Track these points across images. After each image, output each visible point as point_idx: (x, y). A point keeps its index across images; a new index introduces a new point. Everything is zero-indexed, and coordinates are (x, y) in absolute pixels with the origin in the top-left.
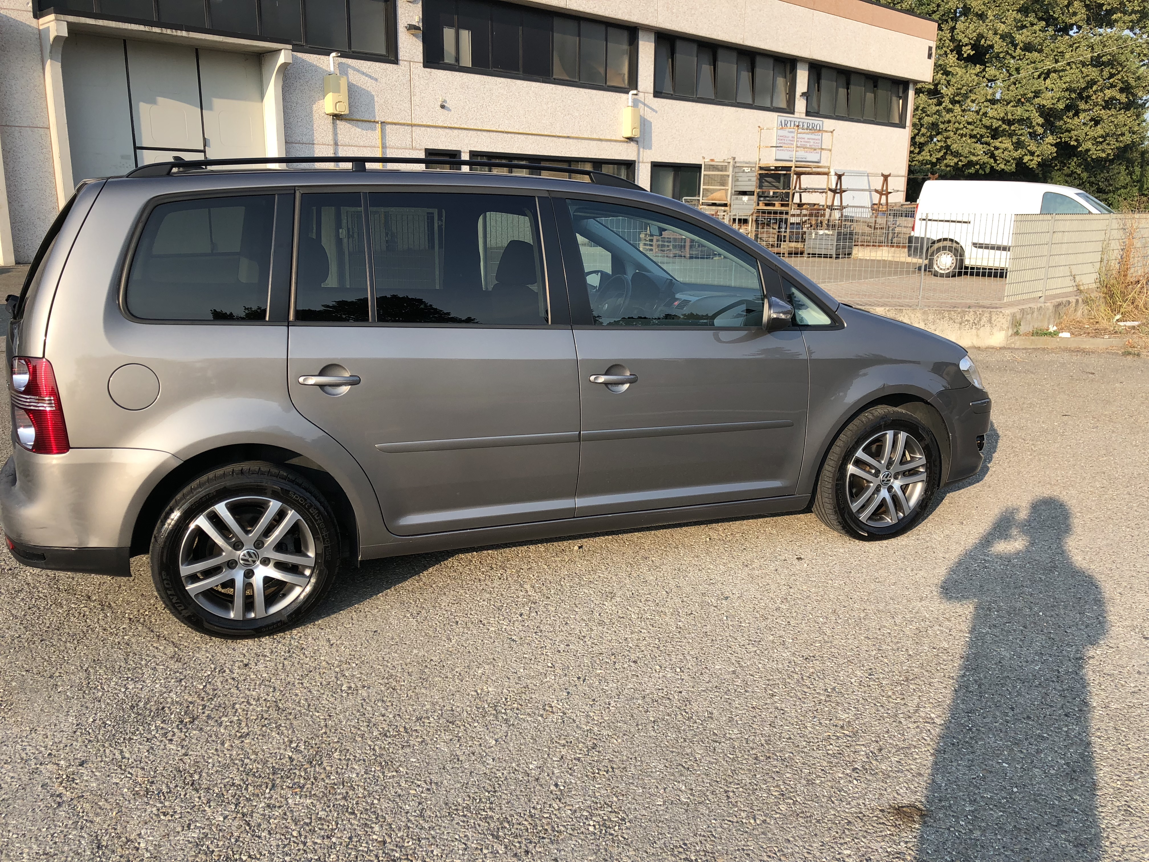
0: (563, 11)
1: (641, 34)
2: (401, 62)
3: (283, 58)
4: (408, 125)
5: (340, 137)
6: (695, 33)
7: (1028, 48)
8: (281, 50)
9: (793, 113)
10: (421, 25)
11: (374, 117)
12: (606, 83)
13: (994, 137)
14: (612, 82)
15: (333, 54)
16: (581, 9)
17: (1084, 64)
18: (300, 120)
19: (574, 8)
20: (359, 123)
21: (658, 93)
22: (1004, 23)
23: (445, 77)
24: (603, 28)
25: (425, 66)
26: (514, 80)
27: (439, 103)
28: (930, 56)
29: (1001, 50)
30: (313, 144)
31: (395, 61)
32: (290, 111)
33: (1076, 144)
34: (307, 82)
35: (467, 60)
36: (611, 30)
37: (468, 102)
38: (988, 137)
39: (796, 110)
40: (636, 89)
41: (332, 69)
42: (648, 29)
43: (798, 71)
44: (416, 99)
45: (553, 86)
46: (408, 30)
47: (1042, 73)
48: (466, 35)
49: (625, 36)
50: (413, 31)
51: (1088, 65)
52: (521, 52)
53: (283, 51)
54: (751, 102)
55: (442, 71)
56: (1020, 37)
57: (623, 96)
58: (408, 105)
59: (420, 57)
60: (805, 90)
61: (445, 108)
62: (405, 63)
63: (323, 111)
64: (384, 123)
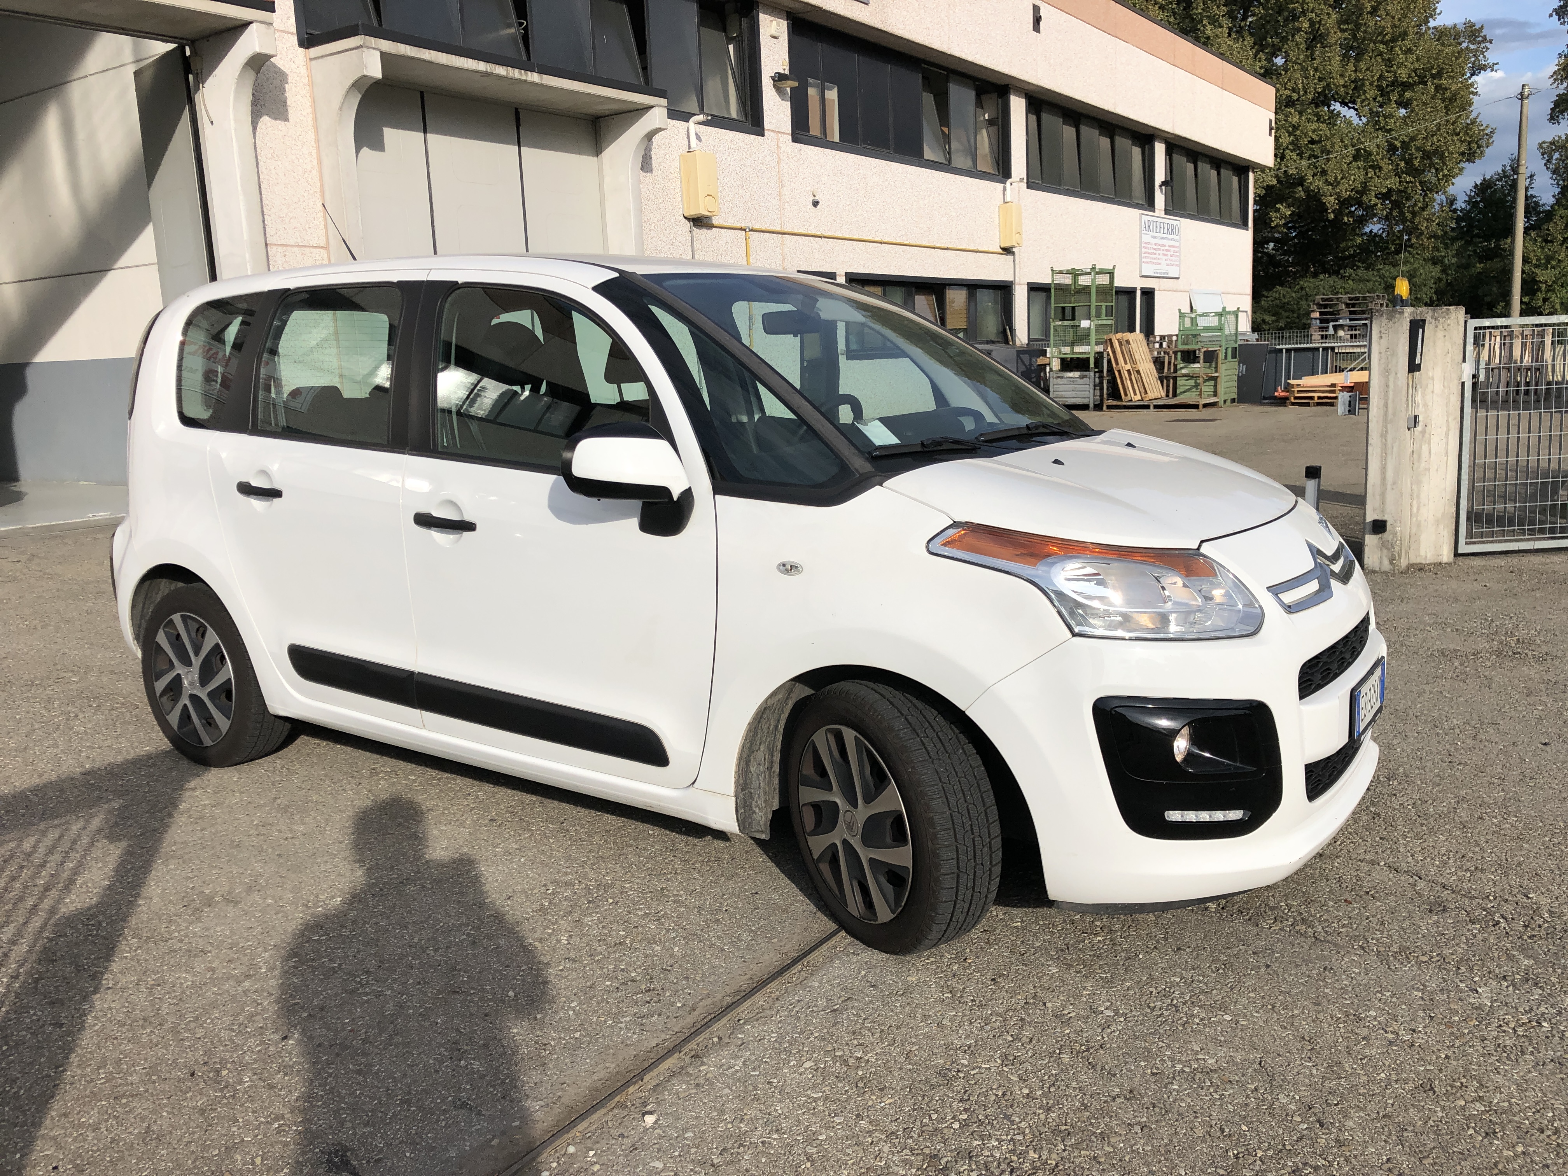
1: (1013, 94)
2: (766, 133)
4: (778, 233)
8: (655, 107)
9: (1154, 210)
10: (788, 74)
11: (740, 220)
12: (978, 168)
14: (982, 166)
15: (696, 119)
16: (963, 56)
19: (957, 54)
20: (723, 231)
21: (1030, 182)
23: (815, 156)
25: (795, 140)
27: (811, 198)
28: (1270, 132)
31: (760, 130)
34: (660, 164)
35: (834, 131)
39: (1156, 206)
40: (1010, 176)
41: (693, 142)
42: (1021, 85)
43: (1156, 150)
44: (786, 193)
45: (929, 171)
46: (773, 81)
48: (832, 95)
50: (781, 84)
52: (891, 120)
53: (656, 109)
54: (1113, 196)
55: (809, 147)
57: (998, 186)
58: (777, 202)
59: (788, 126)
60: (1164, 178)
61: (818, 206)
62: (772, 134)
63: (681, 212)
64: (752, 230)
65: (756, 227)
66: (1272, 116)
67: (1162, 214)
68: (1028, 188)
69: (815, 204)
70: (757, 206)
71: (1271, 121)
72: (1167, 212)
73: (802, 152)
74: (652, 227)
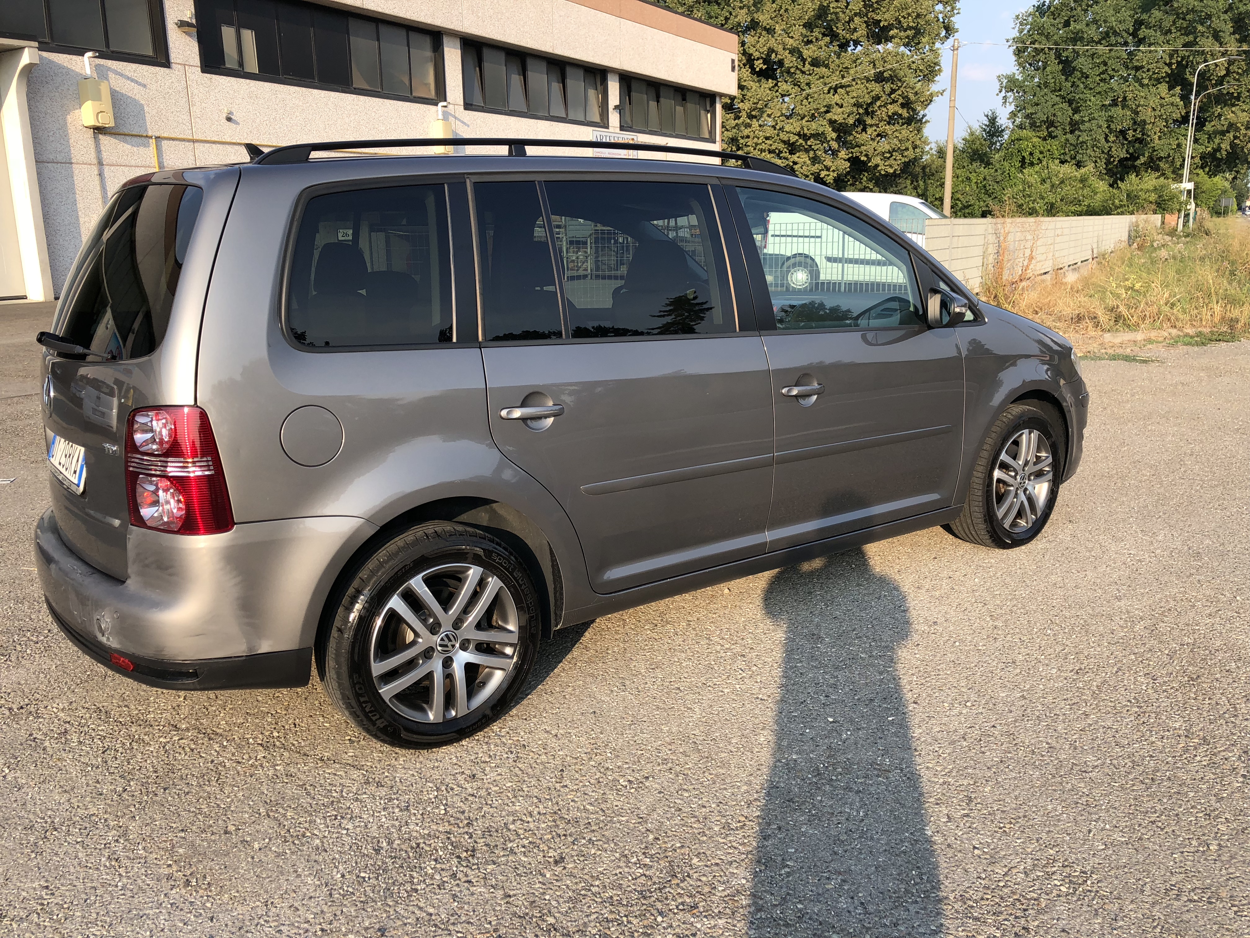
0: (358, 12)
1: (446, 40)
2: (173, 66)
3: (26, 58)
4: (189, 141)
5: (104, 155)
6: (503, 40)
7: (816, 63)
8: (24, 48)
9: (607, 128)
10: (194, 21)
11: (146, 130)
12: (411, 94)
13: (791, 153)
14: (418, 93)
15: (89, 54)
16: (380, 10)
17: (868, 80)
18: (51, 134)
19: (372, 9)
20: (128, 138)
21: (468, 106)
22: (792, 37)
23: (229, 85)
24: (403, 33)
25: (203, 71)
26: (310, 90)
27: (225, 115)
28: (733, 69)
29: (791, 65)
30: (71, 163)
31: (167, 64)
32: (38, 123)
33: (866, 159)
34: (57, 88)
35: (252, 64)
36: (413, 36)
37: (258, 114)
38: (786, 152)
39: (610, 125)
40: (445, 100)
41: (88, 72)
42: (453, 34)
43: (609, 83)
44: (195, 110)
45: (355, 96)
46: (179, 27)
47: (830, 88)
48: (249, 37)
49: (427, 41)
50: (187, 29)
51: (871, 81)
52: (314, 57)
53: (26, 50)
54: (565, 116)
55: (225, 77)
56: (808, 52)
57: (432, 108)
58: (186, 117)
59: (197, 61)
60: (618, 103)
61: (233, 121)
62: (180, 66)
63: (81, 123)
64: (159, 138)
65: (166, 135)
66: (736, 57)
67: (618, 130)
68: (465, 109)
69: (229, 119)
70: (164, 120)
71: (733, 61)
72: (622, 128)
73: (213, 81)
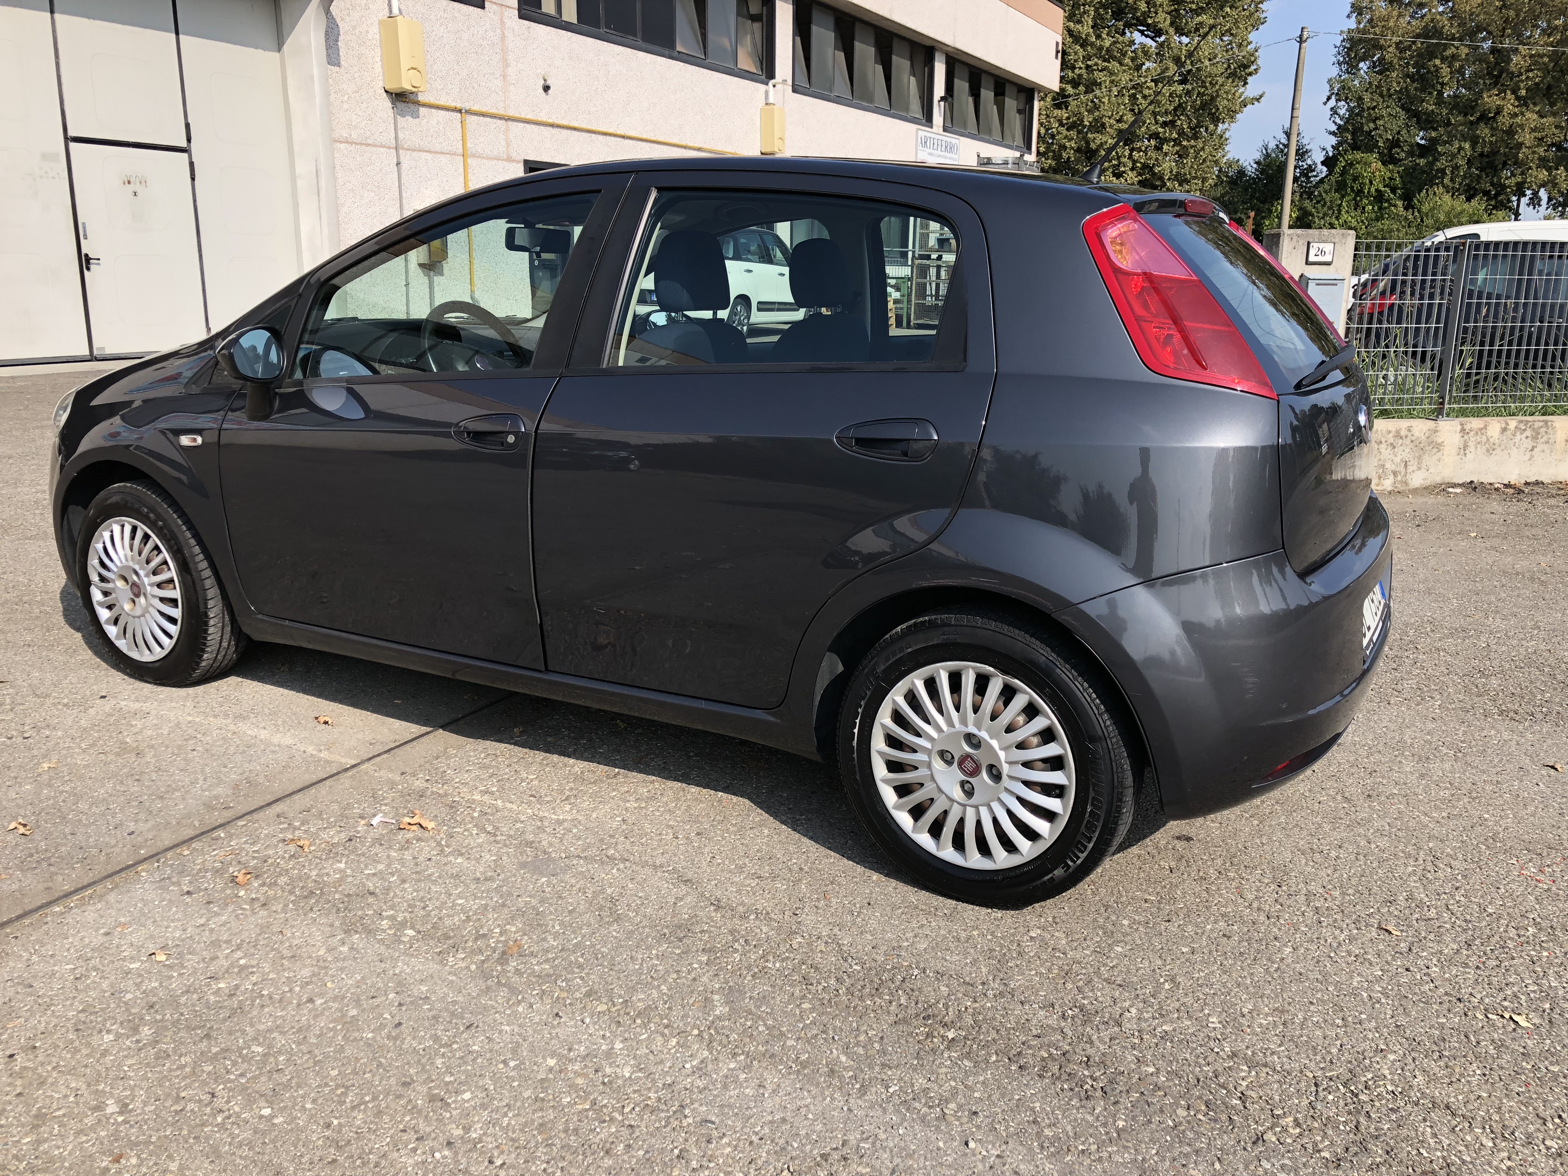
2: (488, 5)
4: (501, 118)
5: (406, 135)
9: (930, 126)
11: (455, 99)
12: (737, 66)
14: (744, 65)
20: (433, 110)
21: (796, 86)
23: (548, 38)
25: (521, 16)
26: (634, 51)
27: (541, 82)
28: (1057, 54)
30: (368, 145)
34: (355, 27)
35: (571, 10)
37: (578, 83)
39: (934, 122)
40: (775, 77)
41: (394, 6)
43: (936, 67)
44: (511, 73)
45: (679, 64)
54: (889, 111)
55: (543, 27)
57: (761, 87)
58: (499, 82)
60: (943, 93)
61: (550, 92)
62: (495, 7)
63: (381, 84)
64: (468, 112)
65: (475, 108)
66: (1059, 38)
67: (941, 131)
68: (794, 91)
69: (546, 88)
70: (475, 85)
71: (1057, 44)
72: (945, 129)
73: (531, 30)
74: (345, 98)
